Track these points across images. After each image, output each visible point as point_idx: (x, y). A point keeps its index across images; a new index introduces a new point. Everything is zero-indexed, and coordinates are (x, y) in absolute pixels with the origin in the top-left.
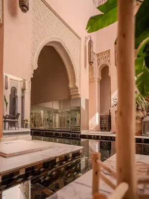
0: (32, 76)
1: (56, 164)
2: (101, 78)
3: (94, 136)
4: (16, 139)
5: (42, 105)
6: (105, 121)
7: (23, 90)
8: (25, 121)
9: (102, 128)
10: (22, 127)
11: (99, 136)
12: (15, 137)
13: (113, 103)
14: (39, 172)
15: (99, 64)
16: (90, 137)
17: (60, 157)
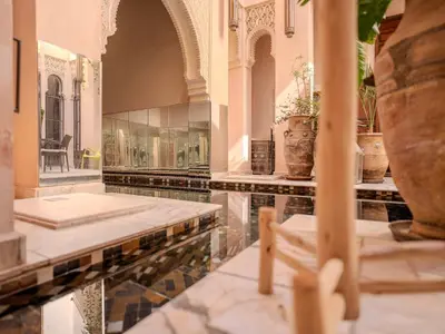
0: (104, 52)
1: (166, 240)
2: (253, 61)
3: (240, 184)
4: (70, 191)
5: (125, 116)
6: (262, 154)
7: (77, 82)
8: (83, 152)
9: (255, 168)
10: (77, 165)
11: (250, 185)
12: (67, 186)
13: (279, 114)
14: (132, 259)
15: (249, 30)
16: (231, 187)
17: (175, 227)
